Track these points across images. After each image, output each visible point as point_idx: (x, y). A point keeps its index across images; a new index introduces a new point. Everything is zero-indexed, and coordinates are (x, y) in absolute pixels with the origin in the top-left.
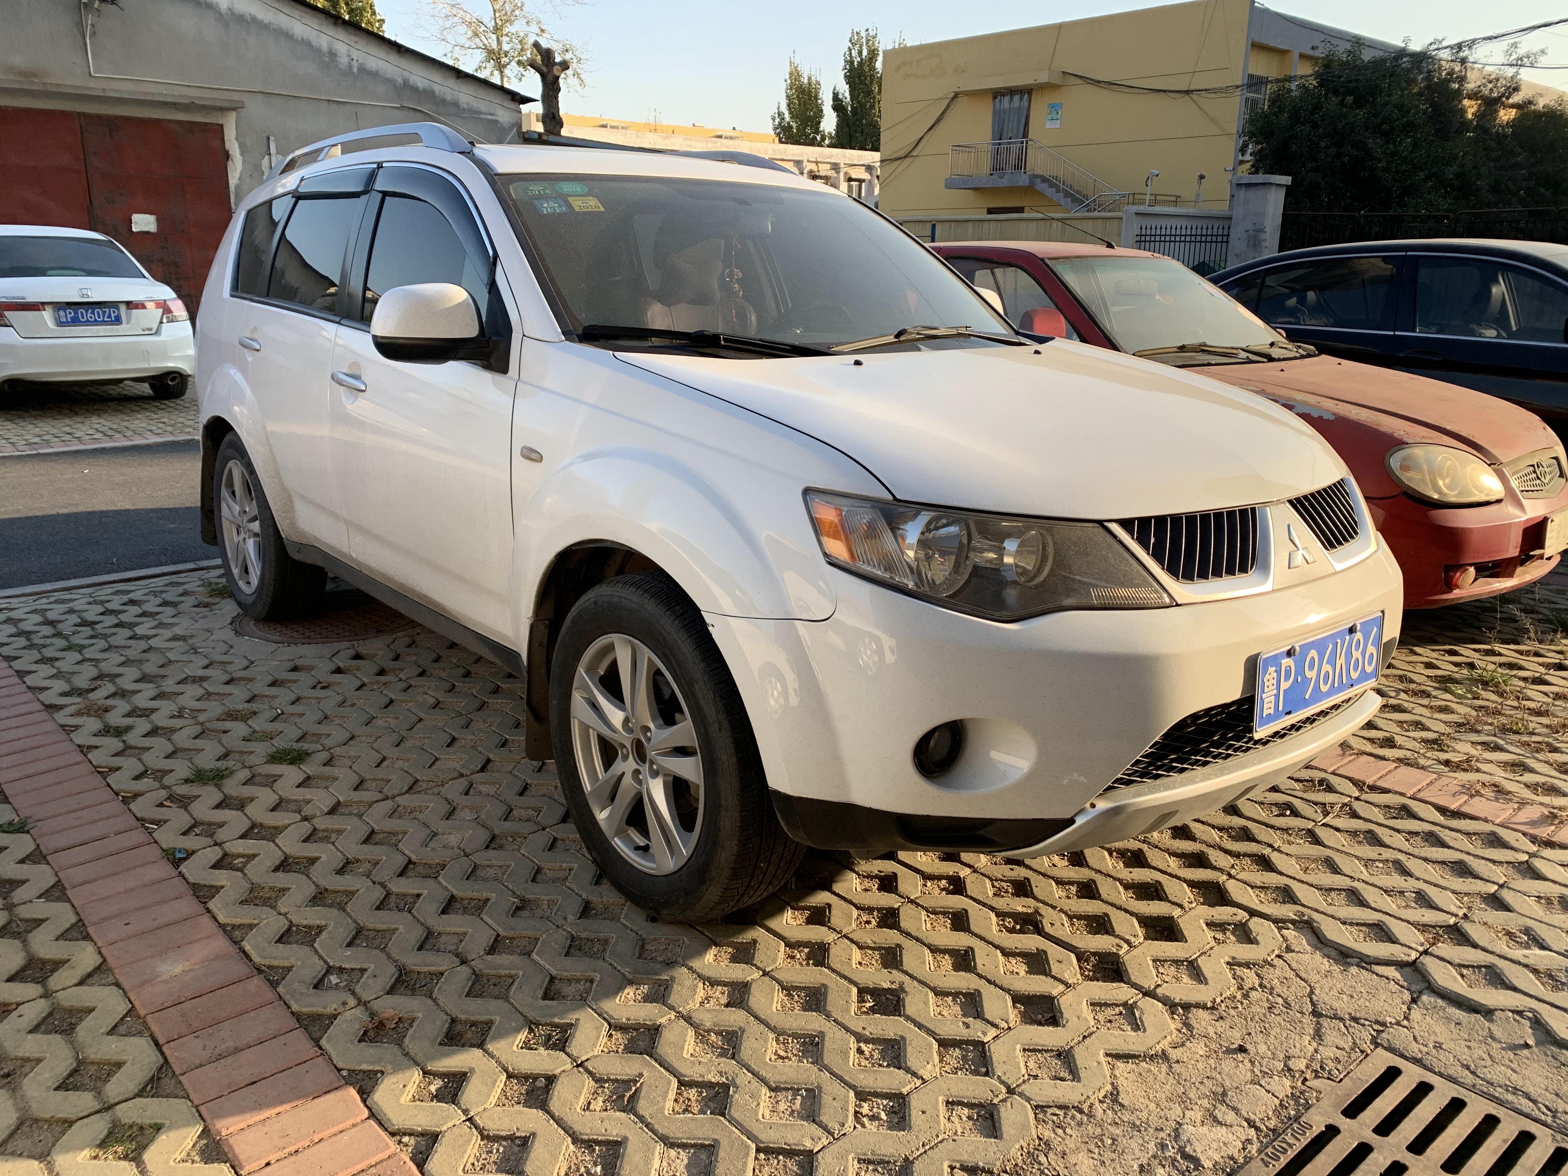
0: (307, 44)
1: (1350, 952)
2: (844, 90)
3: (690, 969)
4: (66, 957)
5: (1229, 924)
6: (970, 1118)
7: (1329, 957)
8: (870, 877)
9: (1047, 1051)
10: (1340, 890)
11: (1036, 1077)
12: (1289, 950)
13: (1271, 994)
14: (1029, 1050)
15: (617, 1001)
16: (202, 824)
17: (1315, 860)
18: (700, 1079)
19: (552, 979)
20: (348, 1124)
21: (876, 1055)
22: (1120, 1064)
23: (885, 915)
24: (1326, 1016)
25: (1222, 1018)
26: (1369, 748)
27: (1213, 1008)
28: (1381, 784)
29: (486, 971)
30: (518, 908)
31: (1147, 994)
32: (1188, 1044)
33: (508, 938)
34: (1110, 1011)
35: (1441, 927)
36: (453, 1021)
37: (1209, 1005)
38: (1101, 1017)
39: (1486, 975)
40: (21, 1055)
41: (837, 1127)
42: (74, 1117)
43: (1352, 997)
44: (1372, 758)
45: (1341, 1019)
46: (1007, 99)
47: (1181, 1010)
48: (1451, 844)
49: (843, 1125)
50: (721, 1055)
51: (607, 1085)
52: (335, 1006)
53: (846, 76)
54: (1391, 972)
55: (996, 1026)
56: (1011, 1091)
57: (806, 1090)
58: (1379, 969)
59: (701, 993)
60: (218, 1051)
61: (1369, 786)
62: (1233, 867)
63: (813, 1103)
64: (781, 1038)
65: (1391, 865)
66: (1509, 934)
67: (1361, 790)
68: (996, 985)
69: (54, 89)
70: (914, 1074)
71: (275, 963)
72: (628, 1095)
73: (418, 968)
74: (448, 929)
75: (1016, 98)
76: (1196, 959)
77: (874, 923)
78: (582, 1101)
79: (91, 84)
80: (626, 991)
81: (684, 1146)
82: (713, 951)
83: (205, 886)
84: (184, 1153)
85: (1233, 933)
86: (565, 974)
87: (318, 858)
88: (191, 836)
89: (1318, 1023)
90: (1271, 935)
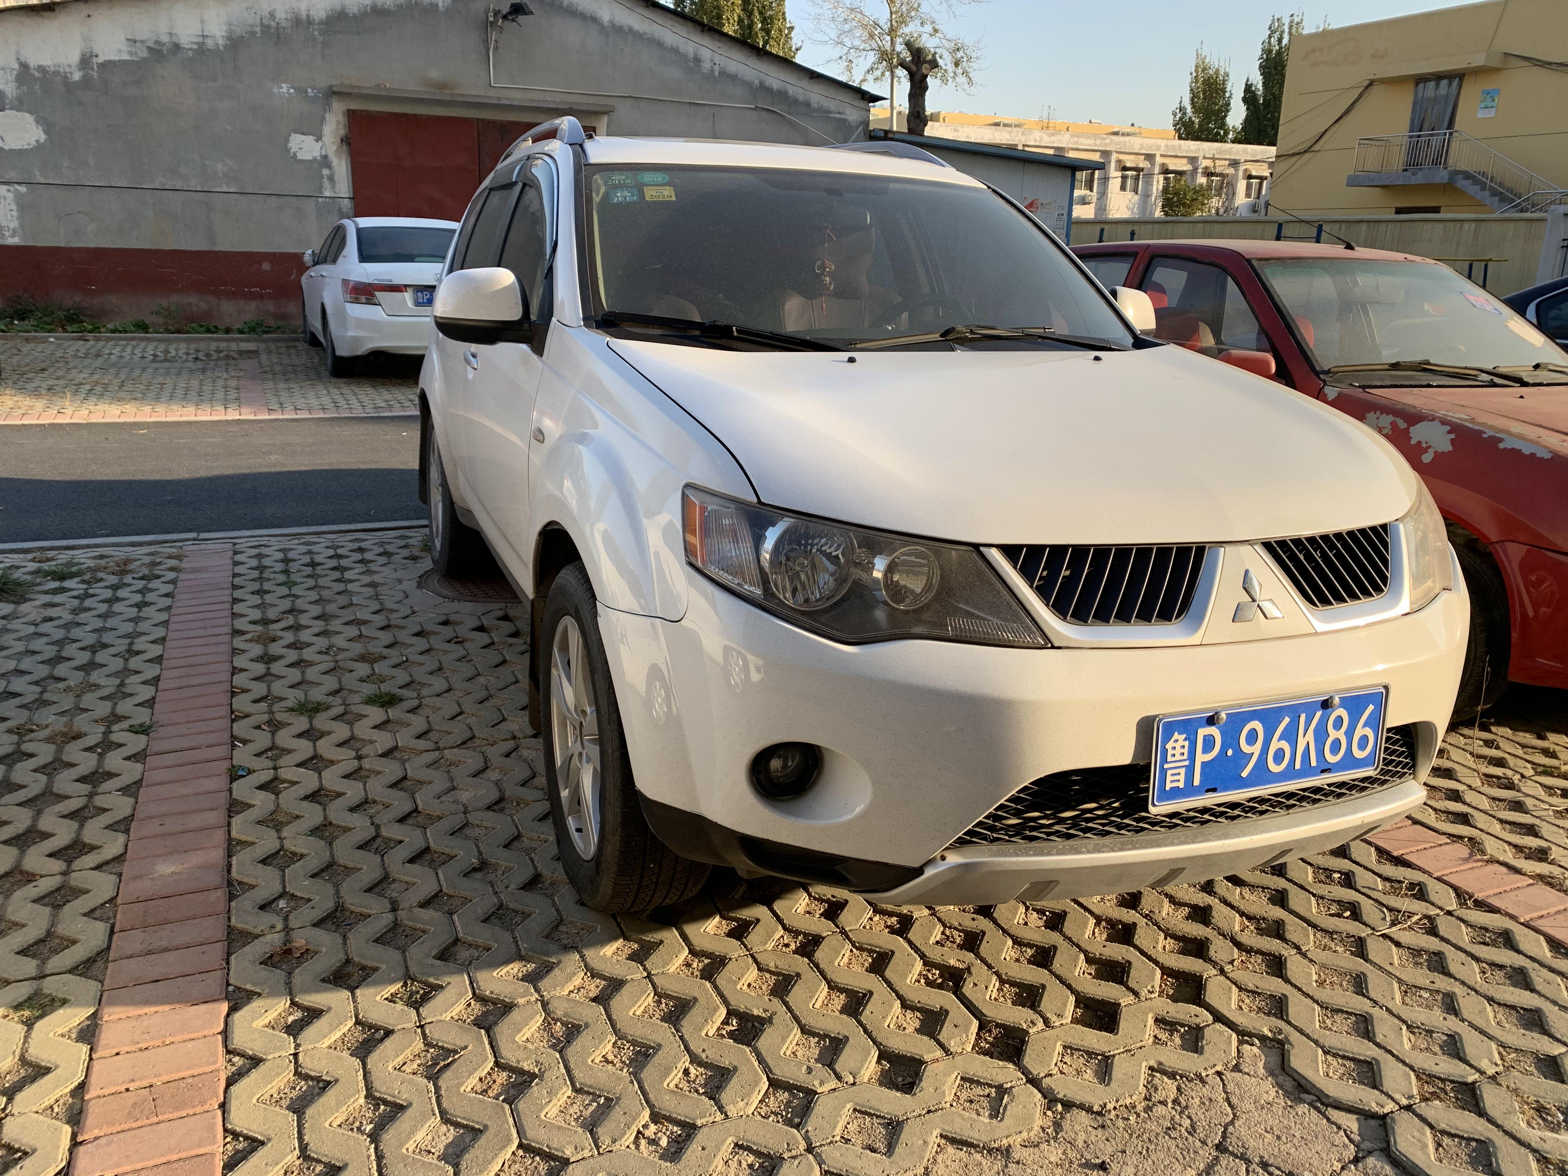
0: (675, 50)
1: (1309, 1087)
2: (1258, 81)
3: (582, 957)
4: (99, 844)
5: (1183, 1025)
6: (751, 1166)
7: (1281, 1087)
8: (820, 900)
9: (878, 1117)
10: (1351, 1014)
11: (847, 1141)
12: (1237, 1068)
13: (1181, 1112)
14: (860, 1112)
15: (495, 974)
16: (277, 748)
17: (1341, 974)
18: (514, 1065)
19: (457, 940)
20: (201, 1034)
21: (701, 1080)
22: (950, 1149)
23: (809, 941)
24: (1232, 1154)
25: (1103, 1127)
26: (1509, 856)
27: (1099, 1114)
28: (1496, 902)
29: (406, 922)
30: (475, 870)
31: (1034, 1082)
32: (1044, 1146)
33: (448, 895)
34: (979, 1090)
35: (1452, 1082)
36: (348, 961)
37: (1096, 1108)
38: (964, 1096)
39: (1474, 1150)
40: (13, 919)
41: (608, 1141)
42: (12, 978)
43: (1279, 1138)
44: (1504, 870)
45: (1248, 1161)
46: (1432, 84)
47: (1059, 1107)
48: (1538, 988)
49: (614, 1141)
50: (553, 1047)
51: (432, 1050)
52: (263, 927)
53: (1260, 67)
54: (1351, 1122)
55: (839, 1078)
56: (810, 1149)
57: (607, 1099)
58: (1334, 1114)
59: (577, 981)
60: (150, 948)
61: (1476, 901)
62: (1232, 962)
63: (603, 1113)
64: (619, 1043)
65: (1439, 997)
66: (1540, 1110)
67: (1462, 904)
68: (870, 1036)
69: (460, 99)
70: (721, 1108)
71: (245, 880)
72: (442, 1064)
73: (352, 908)
74: (402, 877)
75: (1444, 83)
76: (1114, 1056)
77: (793, 946)
78: (400, 1060)
79: (492, 93)
80: (511, 966)
81: (457, 1125)
82: (620, 943)
83: (242, 803)
84: (67, 1029)
85: (1182, 1037)
86: (469, 938)
87: (344, 794)
88: (262, 758)
89: (1217, 1159)
90: (1224, 1047)
